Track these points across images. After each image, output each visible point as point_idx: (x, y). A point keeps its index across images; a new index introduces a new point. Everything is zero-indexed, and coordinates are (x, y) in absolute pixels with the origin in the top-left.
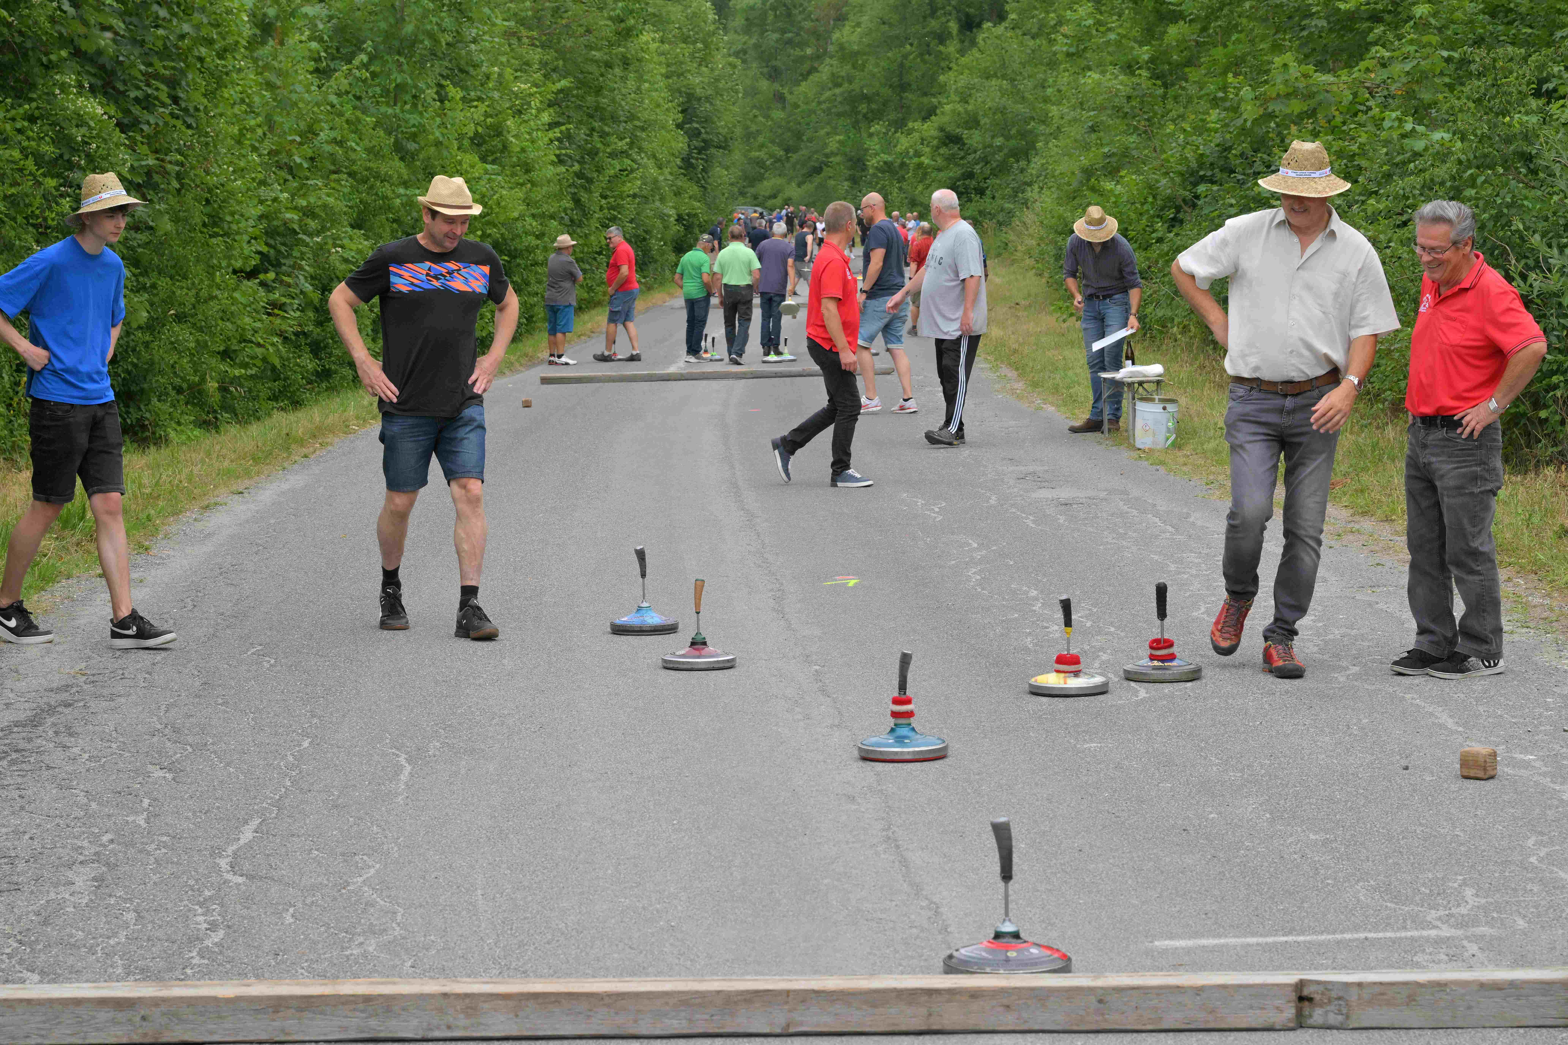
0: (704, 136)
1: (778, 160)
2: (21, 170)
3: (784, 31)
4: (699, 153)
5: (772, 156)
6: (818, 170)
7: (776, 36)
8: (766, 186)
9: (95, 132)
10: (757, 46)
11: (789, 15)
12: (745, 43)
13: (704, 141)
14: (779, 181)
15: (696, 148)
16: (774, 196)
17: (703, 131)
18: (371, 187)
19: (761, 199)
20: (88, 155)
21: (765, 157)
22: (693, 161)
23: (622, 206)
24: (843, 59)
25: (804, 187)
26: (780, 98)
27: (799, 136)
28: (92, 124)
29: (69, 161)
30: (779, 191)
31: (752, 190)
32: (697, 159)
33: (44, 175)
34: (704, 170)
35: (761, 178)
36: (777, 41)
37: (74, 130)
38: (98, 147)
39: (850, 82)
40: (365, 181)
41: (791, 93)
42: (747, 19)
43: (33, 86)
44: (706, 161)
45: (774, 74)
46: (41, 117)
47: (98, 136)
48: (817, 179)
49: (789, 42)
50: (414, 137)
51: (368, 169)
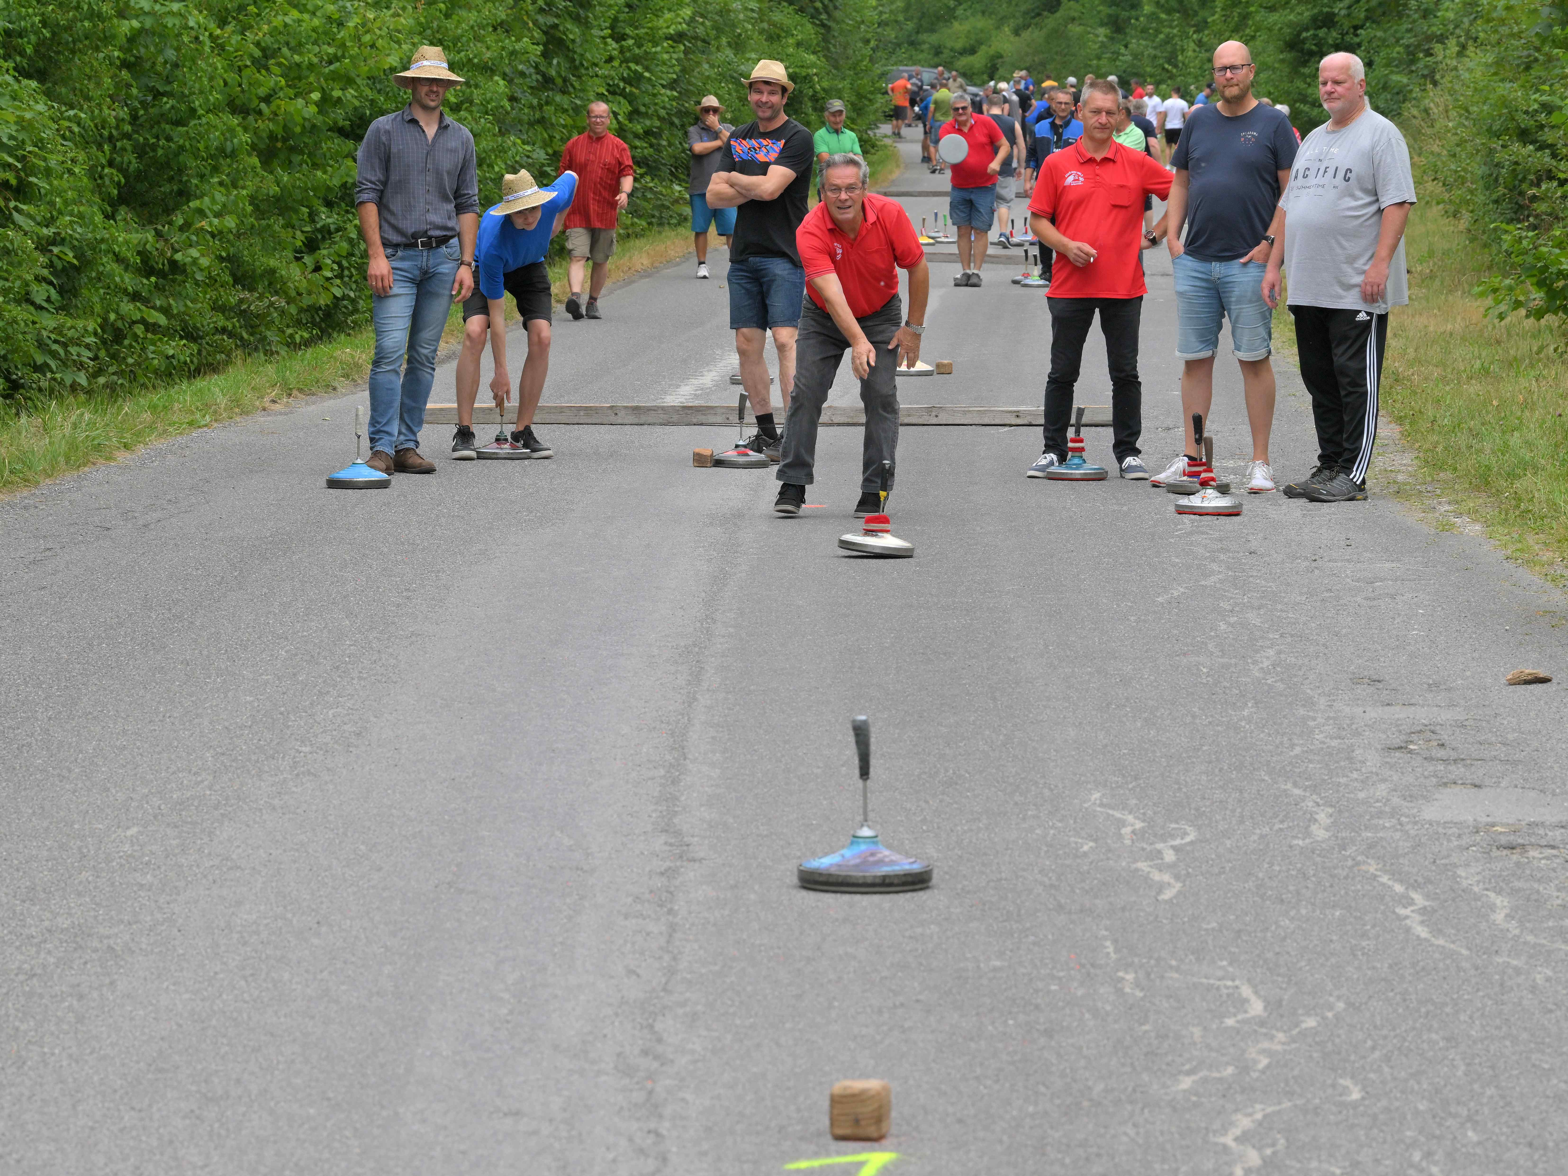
35: (946, 17)
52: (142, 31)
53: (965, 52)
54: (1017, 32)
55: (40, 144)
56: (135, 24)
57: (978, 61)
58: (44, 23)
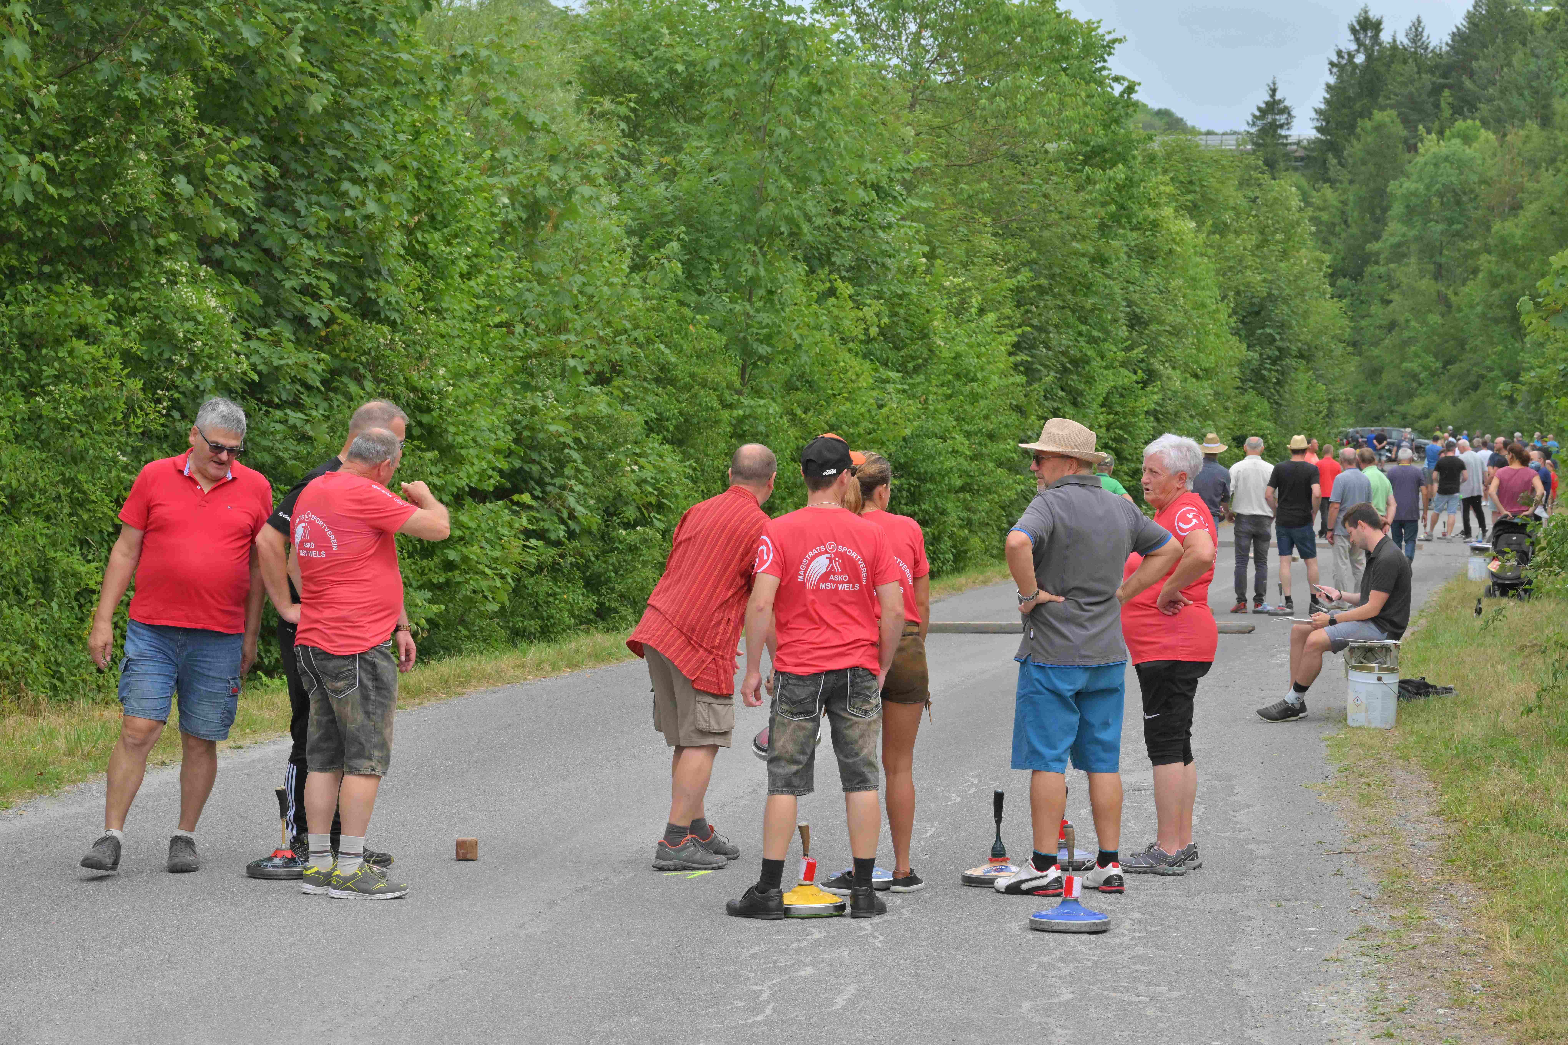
0: (1279, 343)
1: (1433, 374)
2: (105, 369)
3: (1451, 222)
4: (1274, 363)
5: (1425, 368)
6: (1476, 387)
7: (1440, 227)
8: (1418, 404)
9: (201, 328)
10: (1419, 238)
11: (1458, 203)
12: (1404, 235)
13: (1279, 349)
14: (1432, 398)
15: (1269, 358)
16: (1426, 416)
17: (1278, 337)
18: (695, 396)
19: (1410, 418)
20: (192, 354)
21: (1417, 369)
22: (1265, 373)
23: (1134, 425)
24: (1504, 255)
25: (1460, 405)
26: (1443, 300)
27: (1462, 344)
28: (200, 318)
29: (170, 360)
30: (1431, 411)
31: (1401, 409)
32: (1270, 370)
33: (128, 376)
34: (1278, 383)
35: (1411, 395)
36: (1442, 233)
37: (176, 325)
38: (205, 345)
39: (1511, 282)
40: (688, 388)
41: (1456, 294)
42: (1407, 207)
43: (139, 275)
44: (1283, 374)
45: (1439, 273)
46: (144, 309)
47: (207, 332)
48: (1474, 396)
49: (1457, 234)
50: (768, 339)
51: (692, 376)
52: (745, 417)
53: (1420, 417)
54: (1454, 403)
55: (670, 482)
56: (741, 412)
57: (1429, 423)
58: (681, 413)
